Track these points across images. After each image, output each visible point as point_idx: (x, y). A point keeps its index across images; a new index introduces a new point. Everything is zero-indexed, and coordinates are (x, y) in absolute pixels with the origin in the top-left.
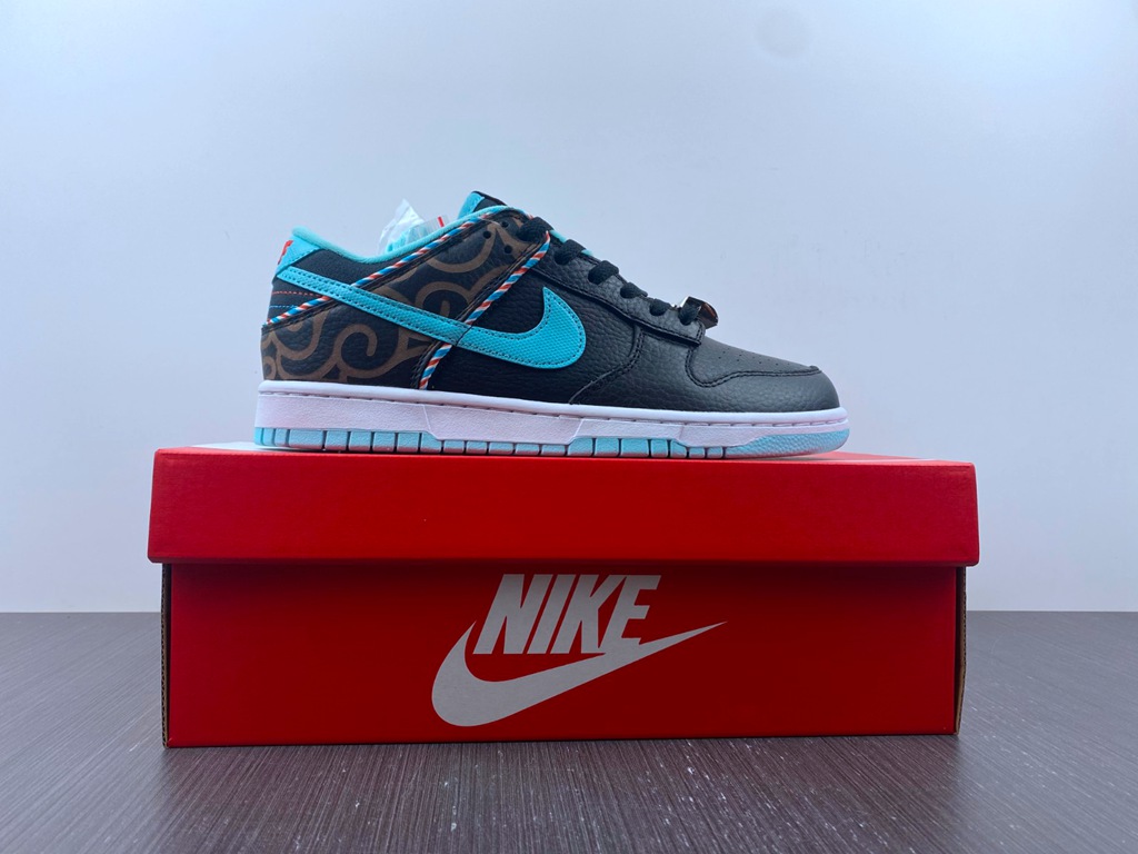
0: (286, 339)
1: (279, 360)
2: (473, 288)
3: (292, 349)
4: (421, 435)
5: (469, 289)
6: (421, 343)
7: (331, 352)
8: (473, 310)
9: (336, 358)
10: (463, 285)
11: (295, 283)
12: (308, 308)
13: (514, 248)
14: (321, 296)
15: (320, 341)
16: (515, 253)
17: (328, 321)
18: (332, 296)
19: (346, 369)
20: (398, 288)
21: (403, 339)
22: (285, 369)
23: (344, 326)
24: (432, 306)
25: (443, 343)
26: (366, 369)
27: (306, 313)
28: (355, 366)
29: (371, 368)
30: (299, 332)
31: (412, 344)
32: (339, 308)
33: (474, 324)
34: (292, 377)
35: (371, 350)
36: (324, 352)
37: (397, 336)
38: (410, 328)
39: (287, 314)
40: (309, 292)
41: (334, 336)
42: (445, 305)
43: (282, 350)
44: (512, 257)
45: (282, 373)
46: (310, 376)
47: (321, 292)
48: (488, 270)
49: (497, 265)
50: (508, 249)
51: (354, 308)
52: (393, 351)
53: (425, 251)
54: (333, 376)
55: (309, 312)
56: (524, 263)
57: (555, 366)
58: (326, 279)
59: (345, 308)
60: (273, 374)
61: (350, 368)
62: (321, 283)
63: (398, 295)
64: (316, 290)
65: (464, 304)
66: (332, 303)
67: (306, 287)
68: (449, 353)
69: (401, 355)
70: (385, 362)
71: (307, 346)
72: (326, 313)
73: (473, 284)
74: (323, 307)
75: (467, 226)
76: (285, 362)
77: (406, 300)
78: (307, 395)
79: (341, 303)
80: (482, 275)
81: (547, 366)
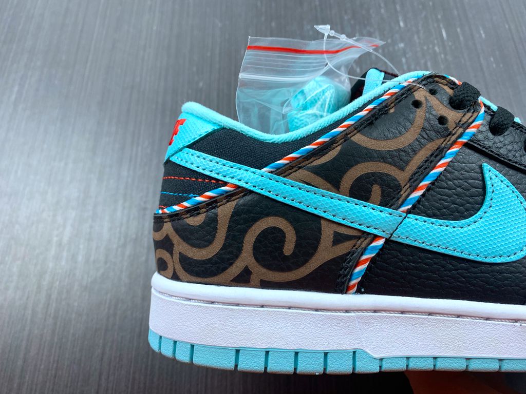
0: (186, 234)
1: (176, 256)
2: (408, 168)
3: (193, 245)
4: (354, 352)
5: (402, 169)
6: (349, 238)
7: (240, 250)
8: (409, 195)
9: (246, 258)
10: (394, 164)
11: (194, 168)
12: (211, 198)
13: (449, 118)
14: (225, 184)
15: (227, 237)
16: (451, 125)
17: (236, 213)
18: (239, 184)
19: (259, 271)
20: (318, 171)
21: (327, 233)
22: (184, 268)
23: (255, 220)
24: (360, 192)
25: (376, 237)
26: (282, 270)
27: (208, 204)
28: (269, 267)
29: (289, 269)
30: (201, 227)
31: (339, 239)
32: (248, 198)
33: (409, 212)
34: (193, 279)
35: (289, 248)
36: (231, 251)
37: (320, 230)
38: (336, 219)
39: (186, 204)
40: (211, 178)
41: (244, 232)
42: (376, 190)
43: (180, 246)
44: (447, 129)
45: (181, 272)
46: (215, 279)
47: (225, 179)
48: (422, 145)
49: (431, 140)
50: (442, 120)
51: (267, 197)
52: (315, 248)
53: (348, 127)
54: (243, 280)
55: (213, 203)
56: (460, 136)
57: (508, 260)
58: (232, 164)
59: (256, 197)
60: (170, 271)
61: (264, 270)
62: (225, 168)
63: (319, 180)
64: (220, 177)
65: (398, 188)
66: (240, 191)
67: (207, 173)
68: (381, 250)
69: (325, 253)
70: (306, 261)
71: (210, 242)
72: (234, 203)
73: (407, 163)
74: (229, 196)
75: (392, 94)
76: (184, 261)
77: (329, 185)
78: (212, 303)
79: (251, 192)
80: (415, 152)
81: (498, 260)
